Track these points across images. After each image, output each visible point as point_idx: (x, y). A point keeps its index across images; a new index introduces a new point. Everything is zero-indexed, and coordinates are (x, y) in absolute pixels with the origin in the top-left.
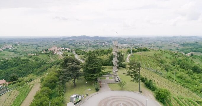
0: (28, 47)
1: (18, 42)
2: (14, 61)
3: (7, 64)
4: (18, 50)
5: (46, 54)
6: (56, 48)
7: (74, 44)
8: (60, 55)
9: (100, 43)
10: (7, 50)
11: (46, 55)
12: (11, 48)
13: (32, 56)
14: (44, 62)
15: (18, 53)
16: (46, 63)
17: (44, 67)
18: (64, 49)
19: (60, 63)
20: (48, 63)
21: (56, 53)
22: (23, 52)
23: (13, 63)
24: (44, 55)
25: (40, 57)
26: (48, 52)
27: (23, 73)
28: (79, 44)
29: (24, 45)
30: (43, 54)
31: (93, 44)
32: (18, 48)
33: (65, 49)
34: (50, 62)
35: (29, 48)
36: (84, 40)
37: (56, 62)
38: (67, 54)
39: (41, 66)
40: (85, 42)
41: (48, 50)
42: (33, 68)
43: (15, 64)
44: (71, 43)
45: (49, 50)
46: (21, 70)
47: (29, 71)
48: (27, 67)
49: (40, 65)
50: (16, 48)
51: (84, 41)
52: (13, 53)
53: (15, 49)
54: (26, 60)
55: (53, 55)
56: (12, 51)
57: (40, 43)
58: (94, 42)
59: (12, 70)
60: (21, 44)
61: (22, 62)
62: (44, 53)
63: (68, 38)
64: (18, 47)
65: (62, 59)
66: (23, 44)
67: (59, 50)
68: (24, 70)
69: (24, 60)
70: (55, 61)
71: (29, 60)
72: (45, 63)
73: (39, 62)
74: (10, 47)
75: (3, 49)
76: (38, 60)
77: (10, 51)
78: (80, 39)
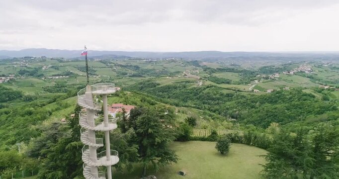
1: (327, 62)
2: (291, 93)
3: (278, 97)
4: (320, 76)
10: (300, 74)
12: (309, 71)
13: (323, 90)
15: (317, 82)
16: (337, 109)
22: (328, 80)
23: (288, 97)
29: (335, 68)
32: (321, 72)
39: (325, 112)
42: (310, 112)
43: (290, 98)
46: (289, 111)
47: (299, 116)
48: (300, 108)
50: (317, 71)
52: (307, 80)
53: (314, 72)
54: (309, 95)
56: (307, 77)
60: (331, 65)
61: (301, 98)
64: (321, 70)
66: (333, 66)
68: (293, 112)
71: (314, 97)
72: (334, 109)
73: (327, 103)
74: (307, 69)
75: (295, 71)
77: (304, 76)
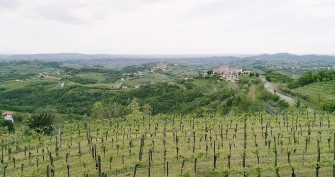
0: (187, 68)
1: (176, 62)
2: (158, 86)
3: (148, 91)
4: (174, 73)
5: (207, 78)
6: (227, 69)
7: (263, 67)
8: (233, 81)
9: (320, 68)
10: (160, 72)
11: (207, 81)
12: (165, 69)
13: (184, 81)
14: (201, 91)
15: (173, 77)
16: (203, 95)
17: (197, 101)
18: (241, 72)
19: (229, 96)
20: (207, 96)
21: (224, 77)
23: (156, 90)
24: (204, 80)
25: (196, 83)
26: (212, 75)
27: (163, 108)
28: (273, 67)
29: (183, 66)
30: (203, 78)
31: (304, 69)
32: (174, 69)
33: (245, 72)
34: (211, 93)
35: (188, 71)
36: (284, 60)
37: (221, 95)
38: (246, 80)
39: (194, 99)
40: (286, 64)
41: (212, 71)
42: (180, 101)
43: (159, 91)
44: (258, 65)
45: (213, 73)
46: (162, 102)
47: (172, 106)
48: (172, 98)
49: (191, 98)
50: (171, 69)
51: (283, 63)
52: (165, 76)
53: (169, 70)
54: (175, 86)
55: (219, 81)
56: (165, 74)
57: (207, 65)
58: (305, 65)
59: (150, 101)
60: (179, 64)
61: (168, 90)
62: (205, 76)
63: (254, 57)
65: (233, 88)
66: (181, 65)
67: (232, 72)
68: (166, 103)
69: (171, 86)
70: (219, 93)
71: (178, 87)
72: (201, 95)
73: (192, 91)
74: (164, 67)
75: (155, 69)
76: (192, 89)
77: (162, 73)
78: (276, 60)
